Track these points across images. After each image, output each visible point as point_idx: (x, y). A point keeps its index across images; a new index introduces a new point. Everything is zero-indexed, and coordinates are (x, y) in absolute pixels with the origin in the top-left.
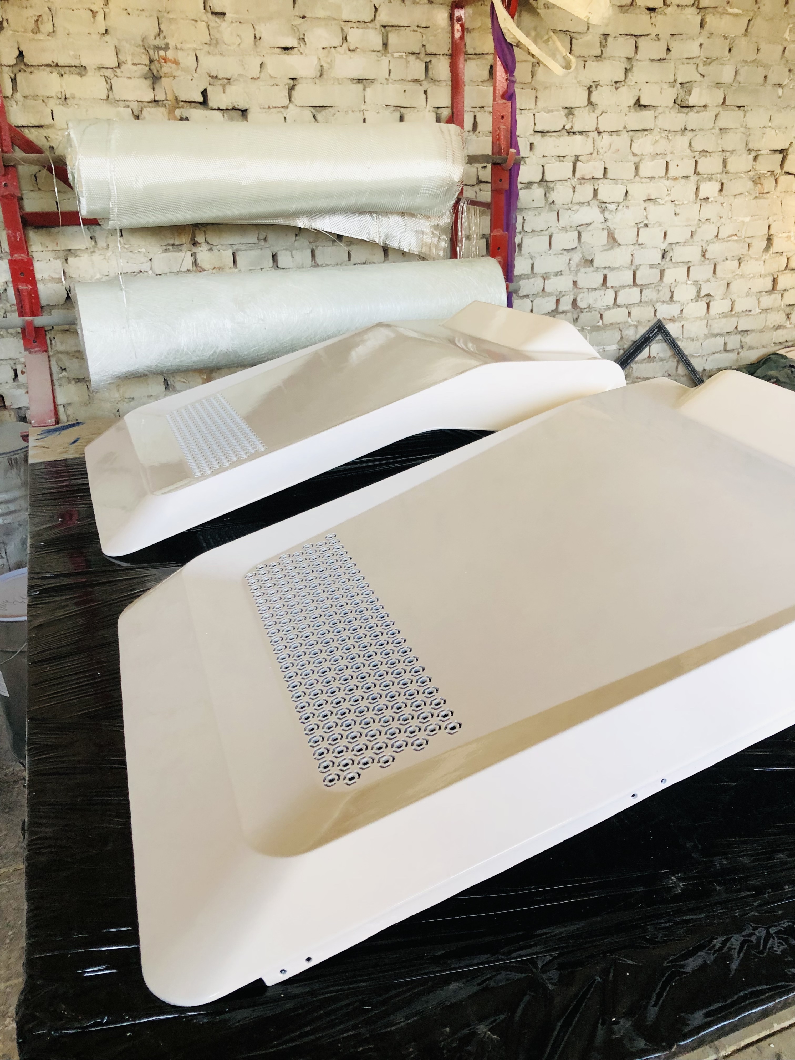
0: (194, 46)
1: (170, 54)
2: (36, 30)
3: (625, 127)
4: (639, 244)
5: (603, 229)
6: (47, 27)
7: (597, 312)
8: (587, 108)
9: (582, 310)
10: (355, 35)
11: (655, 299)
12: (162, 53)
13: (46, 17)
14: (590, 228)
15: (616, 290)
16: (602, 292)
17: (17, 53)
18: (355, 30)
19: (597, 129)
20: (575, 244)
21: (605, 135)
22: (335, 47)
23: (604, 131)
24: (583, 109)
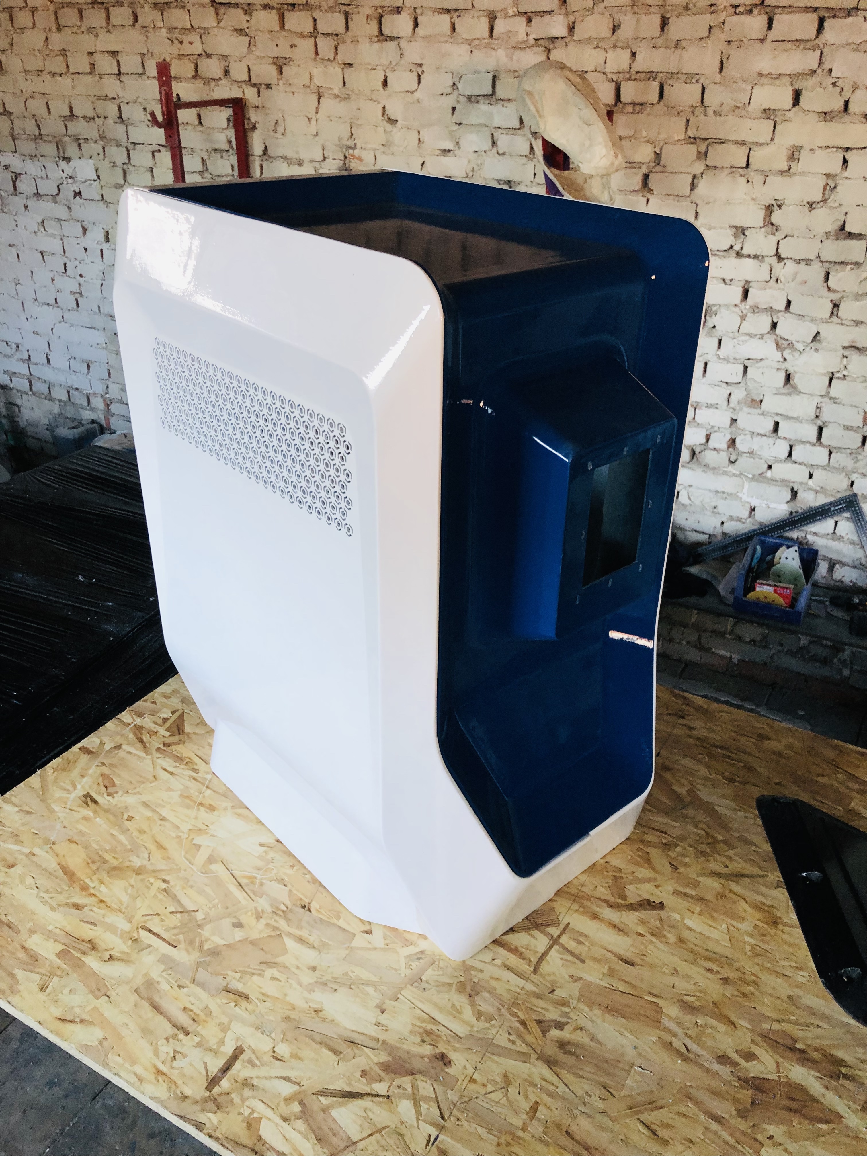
0: (374, 146)
1: (357, 152)
2: (275, 131)
3: (819, 257)
4: (831, 398)
5: (778, 369)
6: (280, 129)
7: (763, 461)
8: (763, 229)
9: (740, 454)
10: (503, 141)
11: (850, 468)
12: (351, 151)
13: (280, 122)
14: (760, 364)
15: (792, 443)
16: (771, 441)
17: (263, 147)
18: (504, 136)
19: (777, 254)
20: (739, 378)
21: (789, 264)
22: (485, 152)
23: (787, 258)
24: (758, 230)
